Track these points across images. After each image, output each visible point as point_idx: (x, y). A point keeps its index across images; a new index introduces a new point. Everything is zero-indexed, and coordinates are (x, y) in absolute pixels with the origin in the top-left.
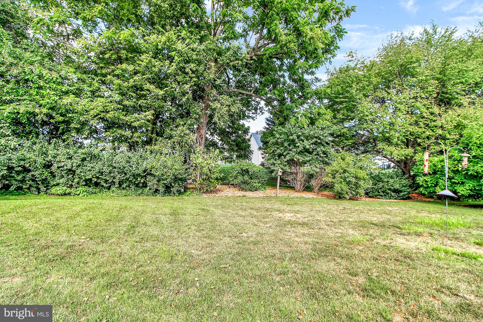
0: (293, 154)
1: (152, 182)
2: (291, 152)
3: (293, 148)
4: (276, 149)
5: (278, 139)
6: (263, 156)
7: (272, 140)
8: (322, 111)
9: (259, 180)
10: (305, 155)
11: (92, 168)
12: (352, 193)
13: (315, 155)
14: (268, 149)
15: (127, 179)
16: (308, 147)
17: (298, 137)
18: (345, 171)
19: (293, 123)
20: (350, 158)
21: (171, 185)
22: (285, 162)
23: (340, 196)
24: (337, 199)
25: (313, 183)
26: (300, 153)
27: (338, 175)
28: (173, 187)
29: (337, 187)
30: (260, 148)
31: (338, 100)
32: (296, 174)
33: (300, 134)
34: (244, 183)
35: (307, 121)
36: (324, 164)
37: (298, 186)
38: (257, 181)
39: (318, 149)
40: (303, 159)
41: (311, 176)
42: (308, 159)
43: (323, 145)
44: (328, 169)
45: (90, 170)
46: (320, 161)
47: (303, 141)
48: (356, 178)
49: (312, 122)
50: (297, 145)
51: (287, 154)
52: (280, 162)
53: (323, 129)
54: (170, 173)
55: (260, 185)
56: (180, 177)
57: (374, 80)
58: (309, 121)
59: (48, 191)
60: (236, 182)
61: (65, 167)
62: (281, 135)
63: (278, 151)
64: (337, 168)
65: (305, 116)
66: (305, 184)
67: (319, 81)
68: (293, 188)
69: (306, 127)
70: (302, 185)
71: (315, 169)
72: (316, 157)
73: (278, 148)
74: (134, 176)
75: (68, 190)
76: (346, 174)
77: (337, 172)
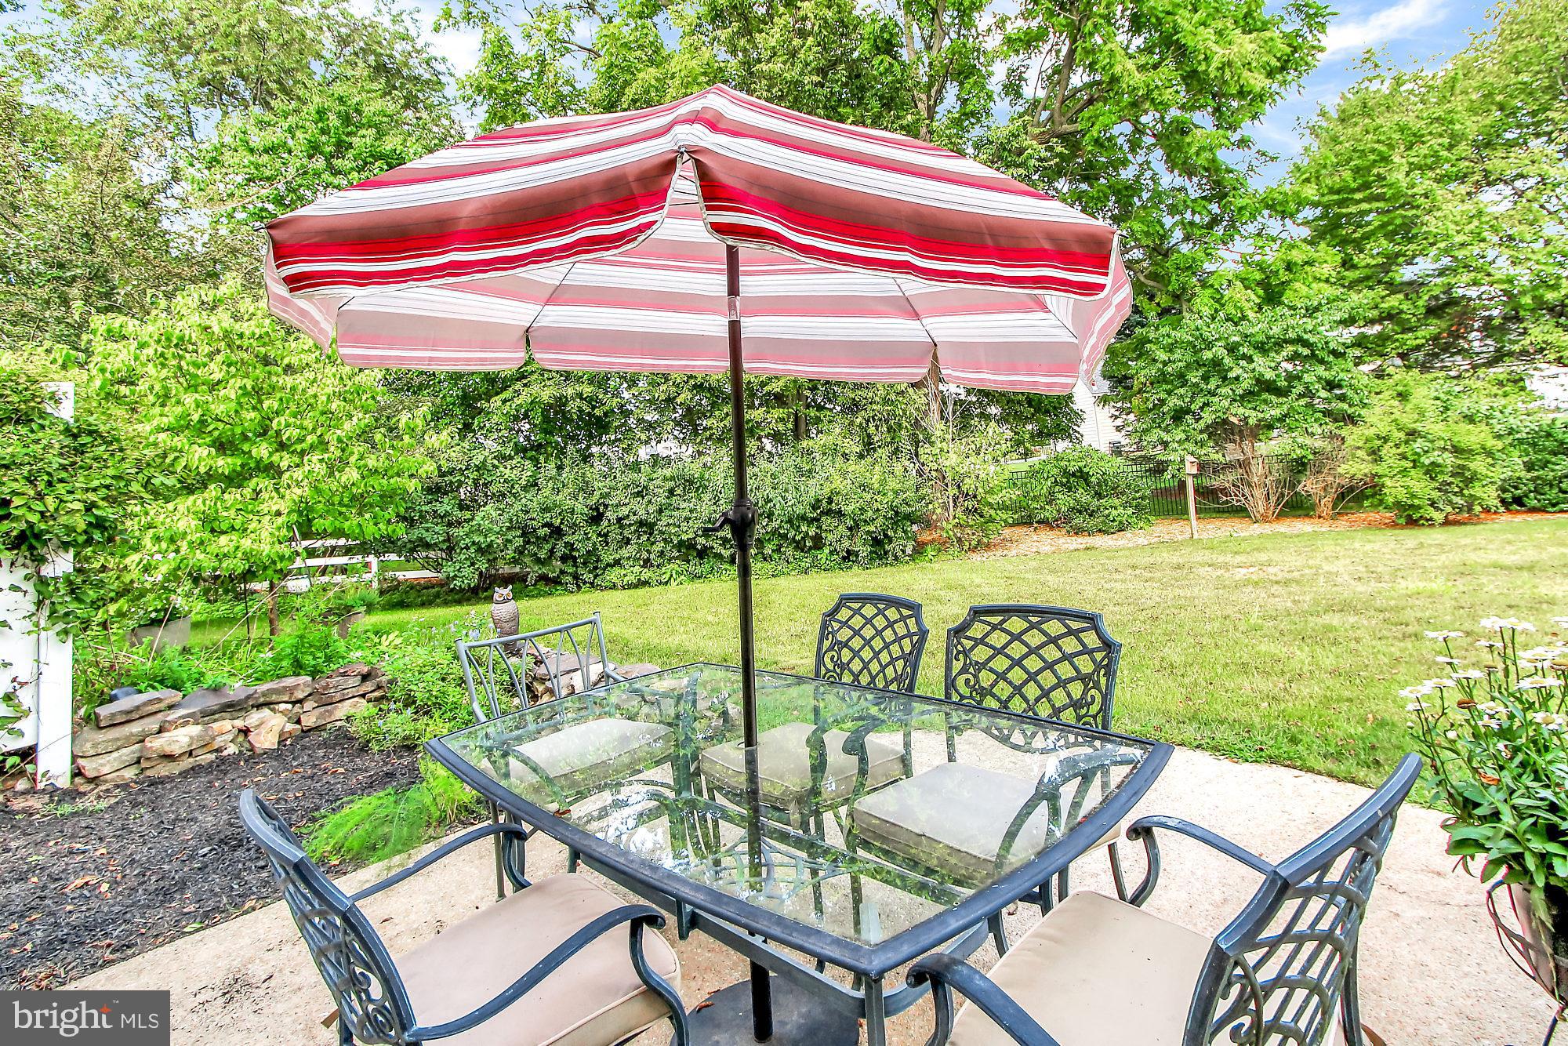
0: (1223, 405)
1: (835, 533)
2: (1215, 399)
3: (1218, 387)
4: (1164, 396)
5: (1165, 364)
6: (1119, 422)
7: (1142, 371)
8: (1297, 256)
9: (1124, 498)
10: (1265, 401)
11: (691, 511)
12: (1450, 502)
13: (1300, 396)
14: (1136, 401)
15: (775, 532)
16: (1269, 375)
17: (1232, 349)
18: (1413, 434)
19: (1206, 311)
20: (1425, 389)
21: (886, 536)
22: (1201, 432)
23: (1409, 517)
24: (1402, 527)
25: (1309, 485)
26: (1248, 396)
27: (1388, 451)
28: (890, 541)
29: (1394, 490)
30: (1104, 400)
31: (1353, 209)
32: (1244, 464)
33: (1237, 339)
34: (1080, 512)
35: (1253, 297)
36: (1336, 420)
37: (1258, 502)
38: (1117, 502)
39: (1307, 378)
40: (1261, 416)
41: (1299, 466)
42: (1277, 412)
43: (1322, 362)
44: (1353, 436)
45: (687, 519)
46: (1320, 415)
47: (1250, 360)
48: (1457, 450)
49: (1272, 295)
50: (1231, 375)
51: (1202, 408)
52: (1183, 436)
53: (1312, 311)
54: (883, 502)
55: (1130, 511)
56: (908, 510)
57: (1471, 126)
58: (1261, 292)
59: (598, 581)
60: (1049, 513)
61: (632, 517)
62: (1171, 351)
63: (1173, 402)
64: (1383, 428)
65: (1242, 280)
66: (1282, 495)
67: (1272, 159)
68: (1240, 512)
69: (1251, 315)
70: (1273, 499)
71: (1308, 441)
72: (1303, 402)
73: (1169, 393)
74: (790, 521)
75: (646, 574)
76: (1419, 444)
77: (1386, 440)
